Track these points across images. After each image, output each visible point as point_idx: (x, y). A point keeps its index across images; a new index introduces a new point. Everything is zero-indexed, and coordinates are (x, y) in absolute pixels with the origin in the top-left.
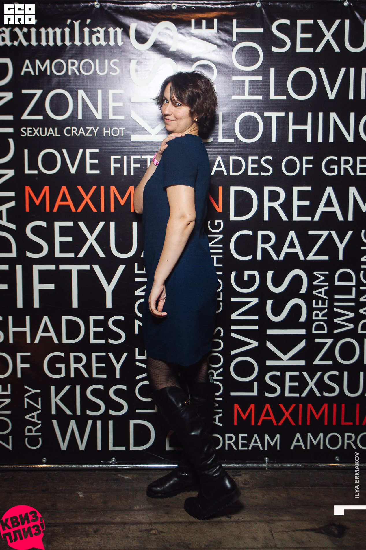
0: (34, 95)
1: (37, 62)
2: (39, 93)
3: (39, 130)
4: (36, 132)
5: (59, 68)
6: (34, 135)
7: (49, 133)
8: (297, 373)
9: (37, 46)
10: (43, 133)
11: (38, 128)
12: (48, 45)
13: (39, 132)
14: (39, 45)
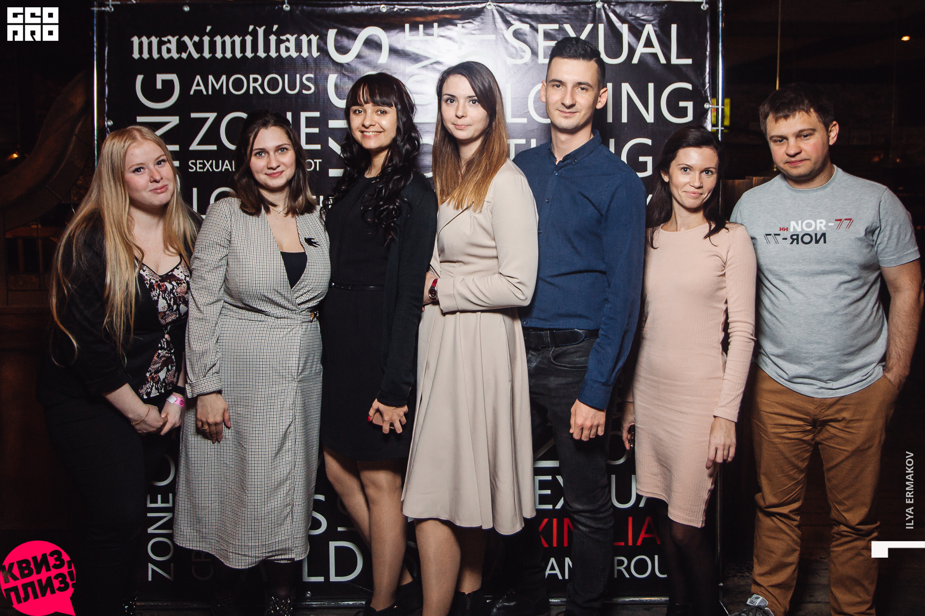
0: (206, 120)
1: (211, 78)
2: (212, 116)
3: (212, 163)
4: (208, 166)
5: (238, 84)
6: (205, 170)
7: (225, 167)
8: (549, 478)
9: (210, 58)
10: (217, 167)
11: (211, 161)
12: (224, 58)
13: (211, 166)
14: (213, 58)
